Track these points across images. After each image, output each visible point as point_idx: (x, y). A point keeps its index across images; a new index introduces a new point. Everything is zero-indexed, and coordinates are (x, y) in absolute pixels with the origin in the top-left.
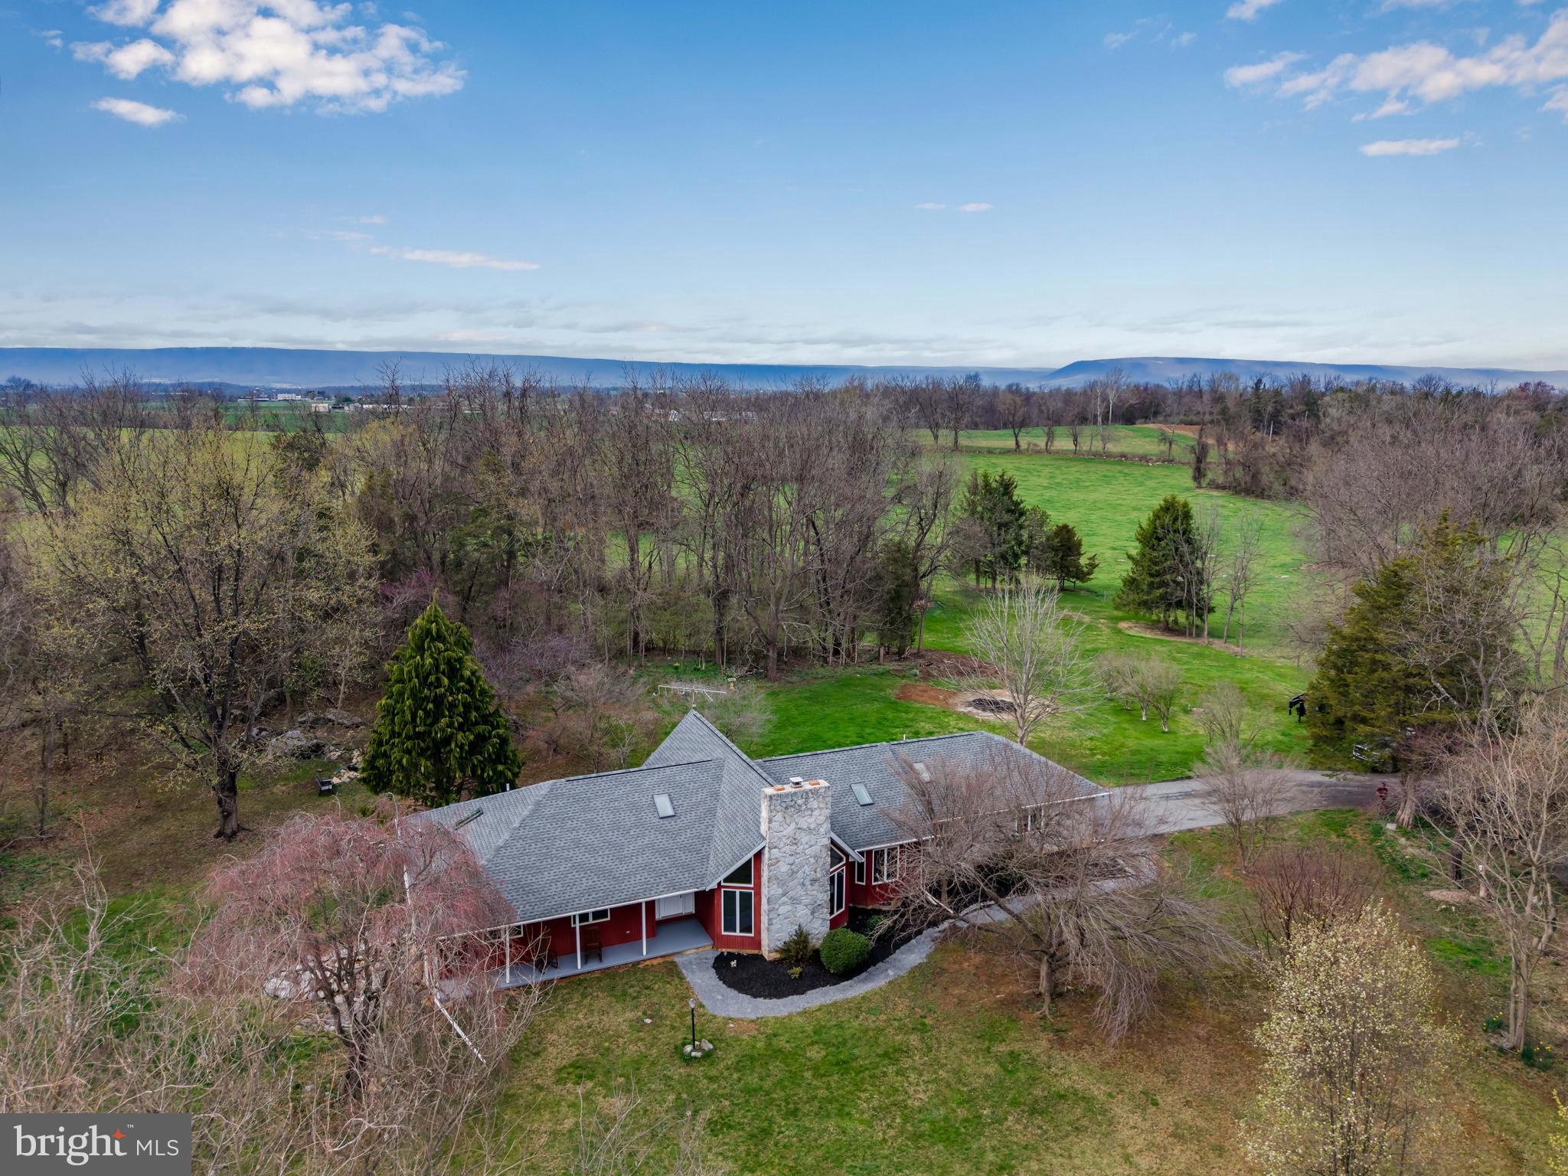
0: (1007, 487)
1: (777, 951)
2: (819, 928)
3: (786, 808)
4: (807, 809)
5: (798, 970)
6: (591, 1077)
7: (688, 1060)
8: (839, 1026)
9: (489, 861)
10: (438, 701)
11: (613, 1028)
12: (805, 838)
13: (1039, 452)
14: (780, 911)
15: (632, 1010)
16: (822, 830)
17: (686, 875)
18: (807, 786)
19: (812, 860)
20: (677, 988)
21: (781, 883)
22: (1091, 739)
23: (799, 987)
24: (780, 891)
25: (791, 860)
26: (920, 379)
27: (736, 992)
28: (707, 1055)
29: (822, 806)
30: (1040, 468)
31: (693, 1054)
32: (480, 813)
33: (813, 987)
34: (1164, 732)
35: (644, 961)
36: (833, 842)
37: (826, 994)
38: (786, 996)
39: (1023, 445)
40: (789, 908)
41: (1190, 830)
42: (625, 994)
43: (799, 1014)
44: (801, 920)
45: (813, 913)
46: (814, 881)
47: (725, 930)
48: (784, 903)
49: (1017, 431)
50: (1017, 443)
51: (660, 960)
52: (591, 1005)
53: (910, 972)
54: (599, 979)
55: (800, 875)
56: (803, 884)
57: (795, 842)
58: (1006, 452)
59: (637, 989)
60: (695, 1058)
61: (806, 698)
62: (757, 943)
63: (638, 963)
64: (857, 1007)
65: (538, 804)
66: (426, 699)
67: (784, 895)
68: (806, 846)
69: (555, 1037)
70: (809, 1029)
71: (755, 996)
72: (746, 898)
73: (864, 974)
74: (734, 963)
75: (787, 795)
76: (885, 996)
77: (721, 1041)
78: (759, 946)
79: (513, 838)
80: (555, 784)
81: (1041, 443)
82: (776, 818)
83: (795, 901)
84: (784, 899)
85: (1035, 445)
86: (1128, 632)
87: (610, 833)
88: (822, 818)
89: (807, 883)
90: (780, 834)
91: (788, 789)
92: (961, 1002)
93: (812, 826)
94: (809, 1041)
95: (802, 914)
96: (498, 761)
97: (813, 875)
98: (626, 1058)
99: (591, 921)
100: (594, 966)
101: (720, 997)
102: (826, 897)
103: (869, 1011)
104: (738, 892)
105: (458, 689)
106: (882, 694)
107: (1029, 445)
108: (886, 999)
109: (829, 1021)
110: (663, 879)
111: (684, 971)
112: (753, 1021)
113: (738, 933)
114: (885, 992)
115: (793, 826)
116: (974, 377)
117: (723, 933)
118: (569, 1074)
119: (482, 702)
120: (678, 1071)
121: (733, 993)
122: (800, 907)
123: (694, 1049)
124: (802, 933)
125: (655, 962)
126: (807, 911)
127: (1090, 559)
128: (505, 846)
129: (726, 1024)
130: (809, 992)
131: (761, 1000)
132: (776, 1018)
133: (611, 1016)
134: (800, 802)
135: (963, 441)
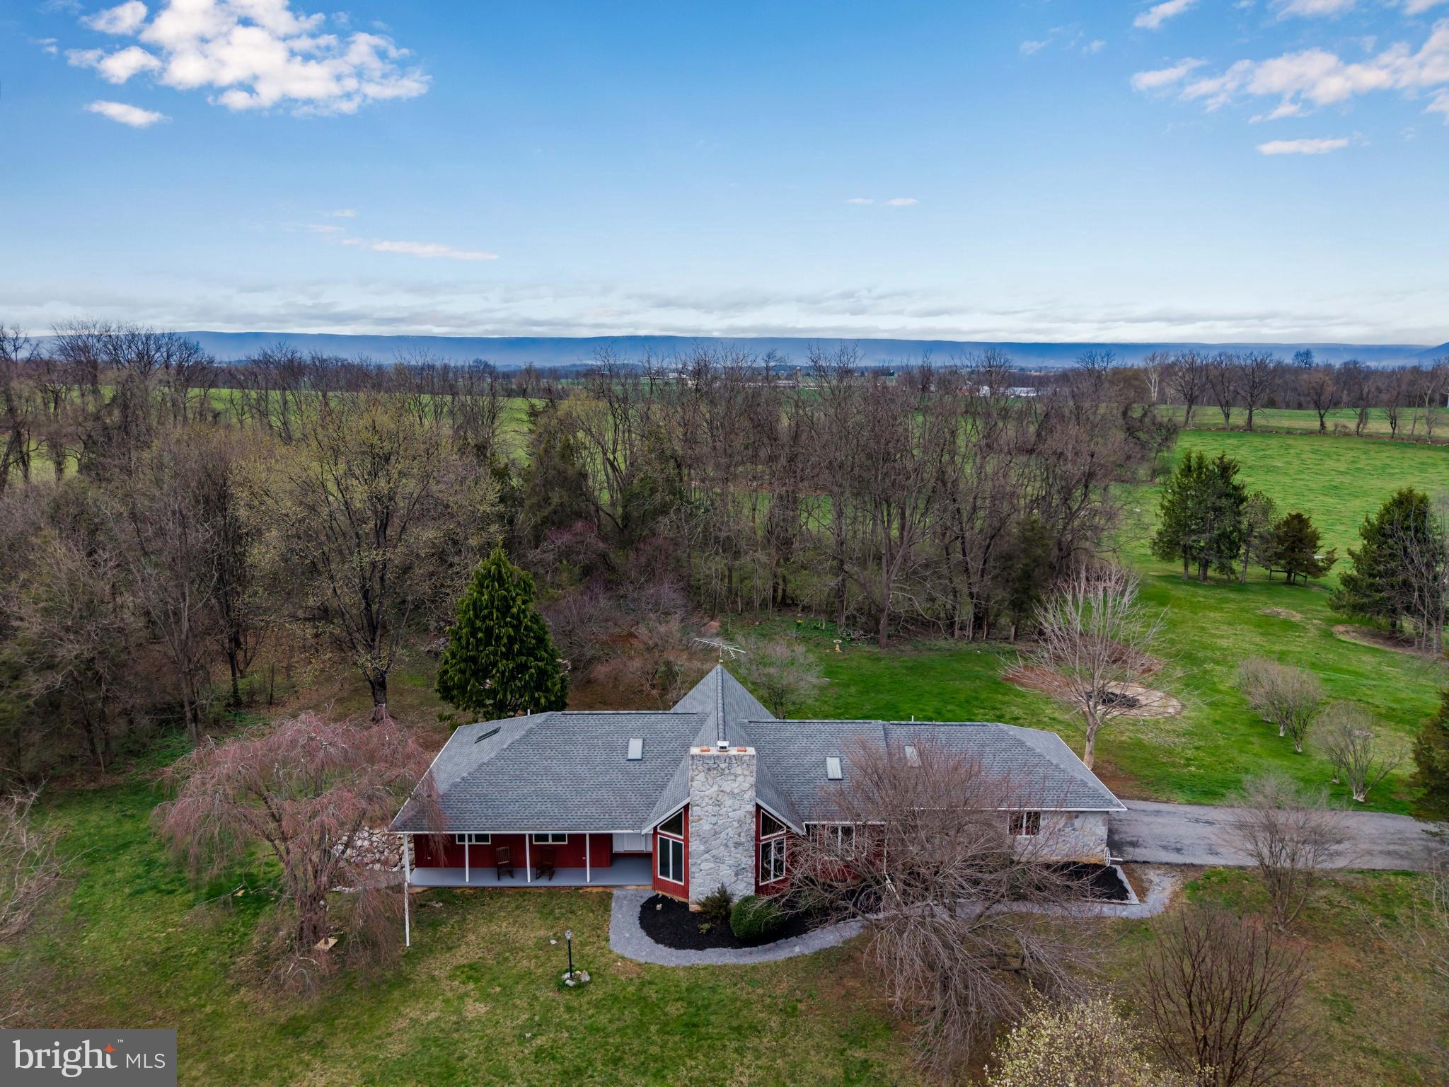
0: (1226, 469)
1: (698, 904)
2: (742, 888)
3: (709, 769)
4: (730, 774)
5: (706, 926)
6: (477, 980)
7: (562, 986)
8: (713, 990)
9: (470, 774)
10: (489, 631)
11: (522, 941)
12: (728, 802)
13: (1347, 435)
14: (702, 867)
15: (547, 929)
16: (747, 796)
17: (629, 816)
18: (733, 751)
19: (736, 824)
20: (595, 919)
21: (705, 841)
22: (1197, 748)
23: (700, 943)
24: (702, 848)
25: (714, 820)
26: (1212, 356)
27: (644, 934)
28: (580, 986)
29: (746, 773)
30: (1342, 451)
31: (568, 982)
32: (495, 732)
33: (715, 946)
34: (1296, 753)
35: (587, 887)
36: (758, 807)
37: (721, 955)
38: (684, 948)
39: (1330, 425)
40: (712, 865)
41: (1241, 868)
42: (551, 912)
43: (685, 968)
44: (725, 880)
45: (737, 875)
46: (737, 845)
47: (661, 874)
48: (706, 860)
49: (1322, 412)
50: (1322, 424)
51: (600, 890)
52: (518, 916)
53: (816, 953)
54: (540, 895)
55: (723, 835)
56: (726, 846)
57: (718, 804)
58: (1309, 433)
59: (563, 911)
60: (567, 985)
61: (907, 668)
62: (685, 891)
63: (581, 888)
64: (739, 975)
65: (530, 731)
66: (479, 629)
67: (707, 852)
68: (730, 810)
69: (473, 938)
70: (684, 985)
71: (657, 942)
72: (677, 847)
73: (772, 944)
74: (659, 907)
75: (710, 757)
76: (774, 971)
77: (600, 975)
78: (687, 895)
79: (497, 757)
80: (550, 716)
81: (1352, 425)
82: (697, 778)
83: (718, 860)
84: (707, 856)
85: (1344, 427)
86: (1343, 638)
87: (579, 766)
88: (746, 785)
89: (731, 844)
90: (702, 794)
91: (714, 751)
92: (849, 995)
93: (736, 791)
94: (678, 995)
95: (726, 875)
96: (538, 688)
97: (736, 839)
98: (514, 971)
99: (550, 842)
100: (543, 882)
101: (627, 935)
102: (752, 862)
103: (751, 982)
104: (671, 840)
105: (506, 624)
106: (991, 673)
107: (1336, 426)
108: (774, 974)
109: (707, 982)
110: (607, 816)
111: (613, 904)
112: (640, 965)
113: (671, 879)
114: (778, 966)
115: (715, 788)
116: (1305, 354)
117: (659, 877)
118: (462, 972)
119: (526, 636)
120: (546, 994)
121: (641, 933)
122: (723, 867)
123: (571, 978)
124: (725, 892)
125: (595, 890)
126: (731, 872)
127: (1328, 553)
128: (487, 764)
129: (615, 961)
130: (708, 950)
131: (661, 946)
132: (662, 967)
133: (527, 930)
134: (723, 766)
135: (1258, 420)
